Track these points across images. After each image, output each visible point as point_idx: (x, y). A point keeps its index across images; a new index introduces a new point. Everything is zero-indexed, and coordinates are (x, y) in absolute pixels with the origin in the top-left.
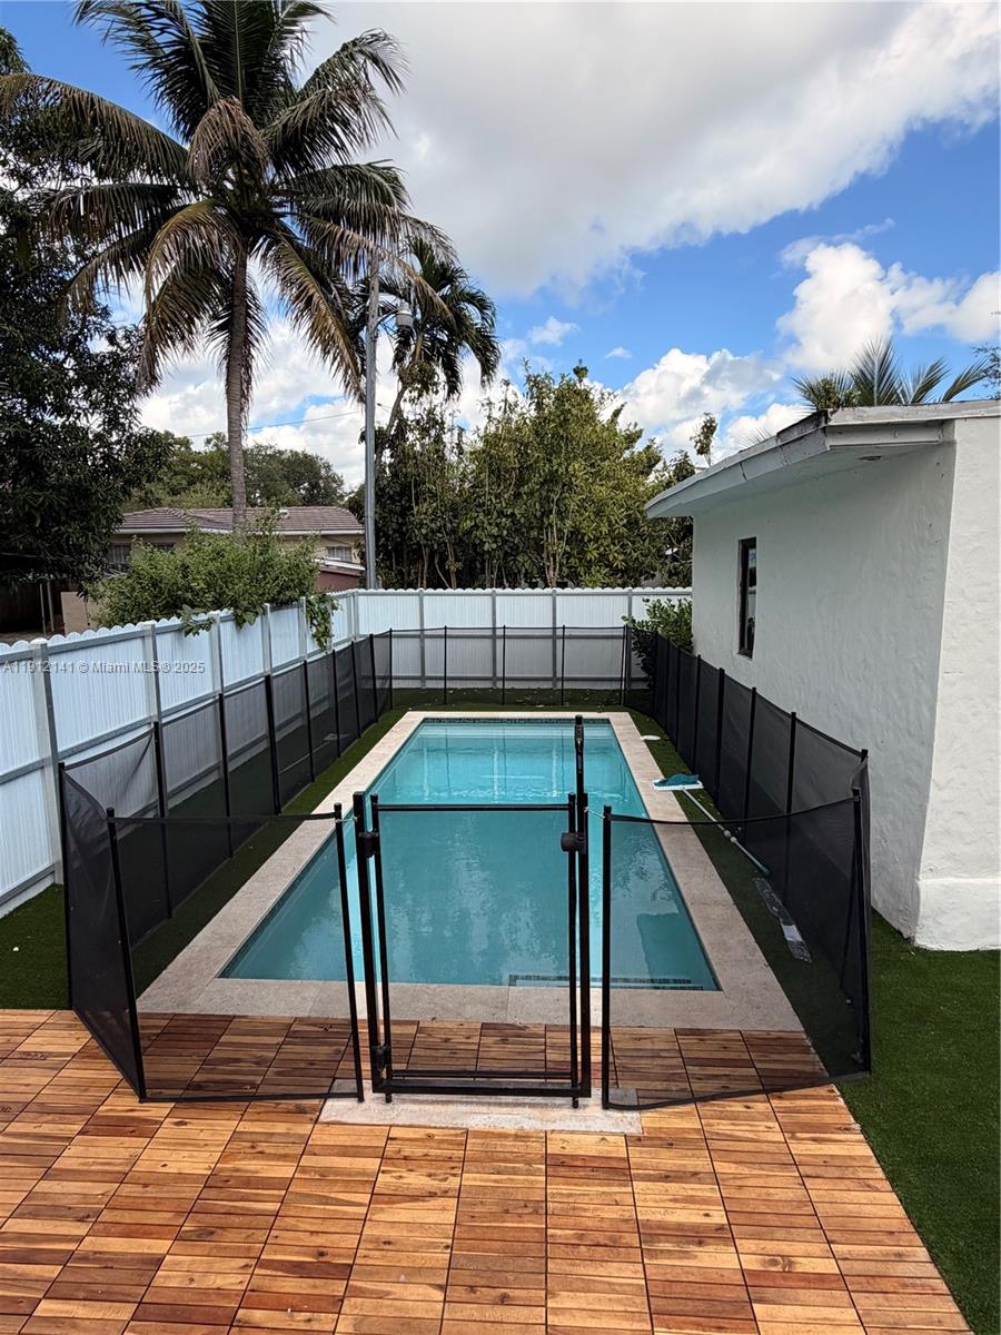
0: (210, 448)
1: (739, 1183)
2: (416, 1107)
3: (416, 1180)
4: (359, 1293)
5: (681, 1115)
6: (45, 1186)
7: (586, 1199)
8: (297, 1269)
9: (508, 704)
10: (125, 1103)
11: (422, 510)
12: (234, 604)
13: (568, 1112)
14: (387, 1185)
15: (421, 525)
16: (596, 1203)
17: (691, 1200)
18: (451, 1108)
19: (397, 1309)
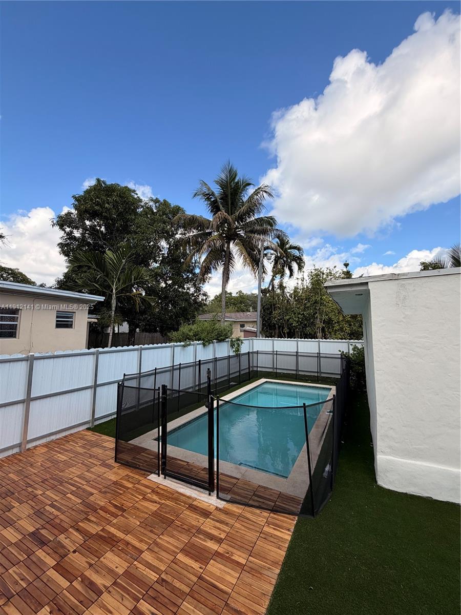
0: (238, 295)
1: (238, 530)
2: (170, 482)
3: (155, 498)
4: (123, 516)
5: (238, 508)
6: (86, 473)
7: (191, 517)
8: (116, 506)
9: (298, 379)
10: (112, 462)
11: (275, 313)
12: (203, 340)
13: (207, 496)
14: (148, 496)
15: (275, 317)
16: (193, 519)
17: (219, 529)
18: (178, 485)
19: (128, 522)
